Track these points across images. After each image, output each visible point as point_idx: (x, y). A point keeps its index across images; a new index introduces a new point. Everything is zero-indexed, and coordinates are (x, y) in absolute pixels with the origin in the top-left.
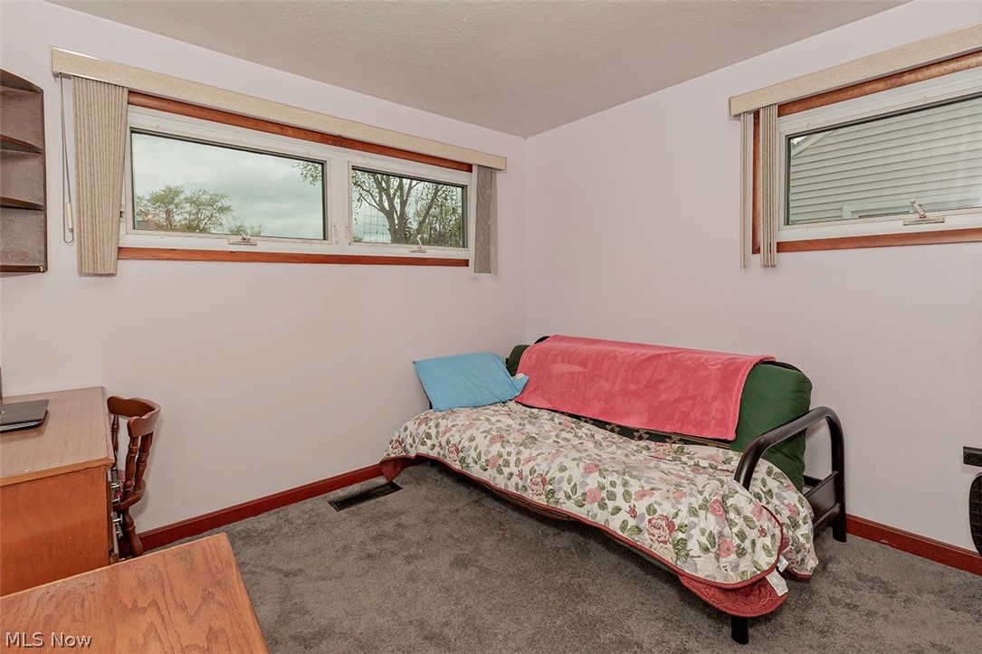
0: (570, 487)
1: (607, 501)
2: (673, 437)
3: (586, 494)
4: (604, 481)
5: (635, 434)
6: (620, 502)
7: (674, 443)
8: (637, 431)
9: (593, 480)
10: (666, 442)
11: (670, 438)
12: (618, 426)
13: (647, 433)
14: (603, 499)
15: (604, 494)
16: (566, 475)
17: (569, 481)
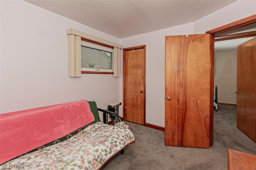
0: (104, 152)
1: (116, 144)
2: (79, 130)
3: (110, 148)
4: (110, 141)
5: (67, 137)
6: (119, 141)
7: (80, 131)
8: (67, 136)
9: (108, 144)
10: (78, 133)
11: (78, 131)
12: (59, 139)
13: (71, 134)
14: (115, 144)
15: (114, 143)
16: (100, 151)
17: (103, 151)
